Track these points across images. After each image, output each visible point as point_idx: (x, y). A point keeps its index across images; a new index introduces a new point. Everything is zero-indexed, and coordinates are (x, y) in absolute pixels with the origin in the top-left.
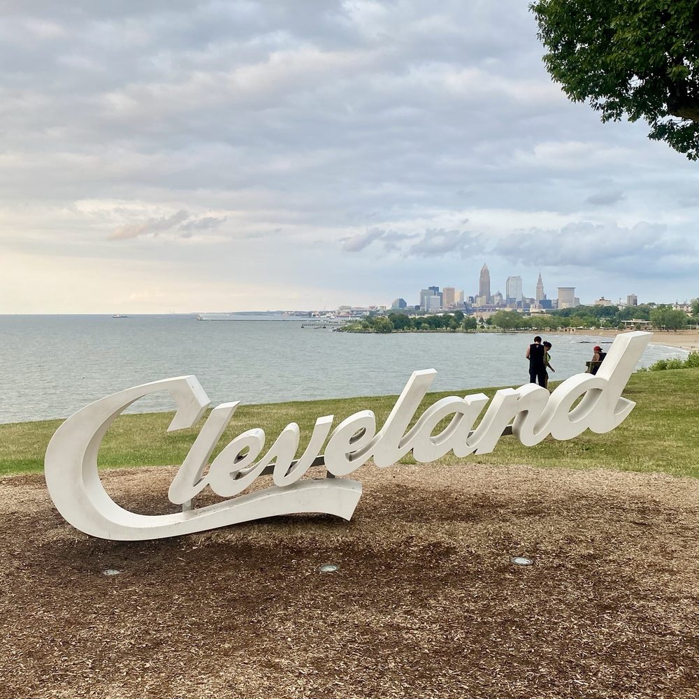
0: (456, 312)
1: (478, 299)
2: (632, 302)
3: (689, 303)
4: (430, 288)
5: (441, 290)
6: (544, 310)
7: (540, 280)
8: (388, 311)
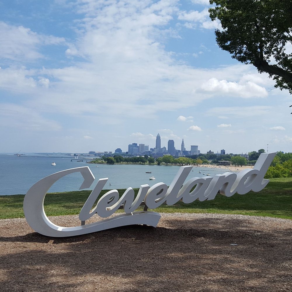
0: (145, 156)
1: (155, 150)
2: (223, 153)
3: (247, 154)
4: (133, 144)
5: (138, 145)
6: (185, 156)
7: (183, 142)
8: (113, 154)
